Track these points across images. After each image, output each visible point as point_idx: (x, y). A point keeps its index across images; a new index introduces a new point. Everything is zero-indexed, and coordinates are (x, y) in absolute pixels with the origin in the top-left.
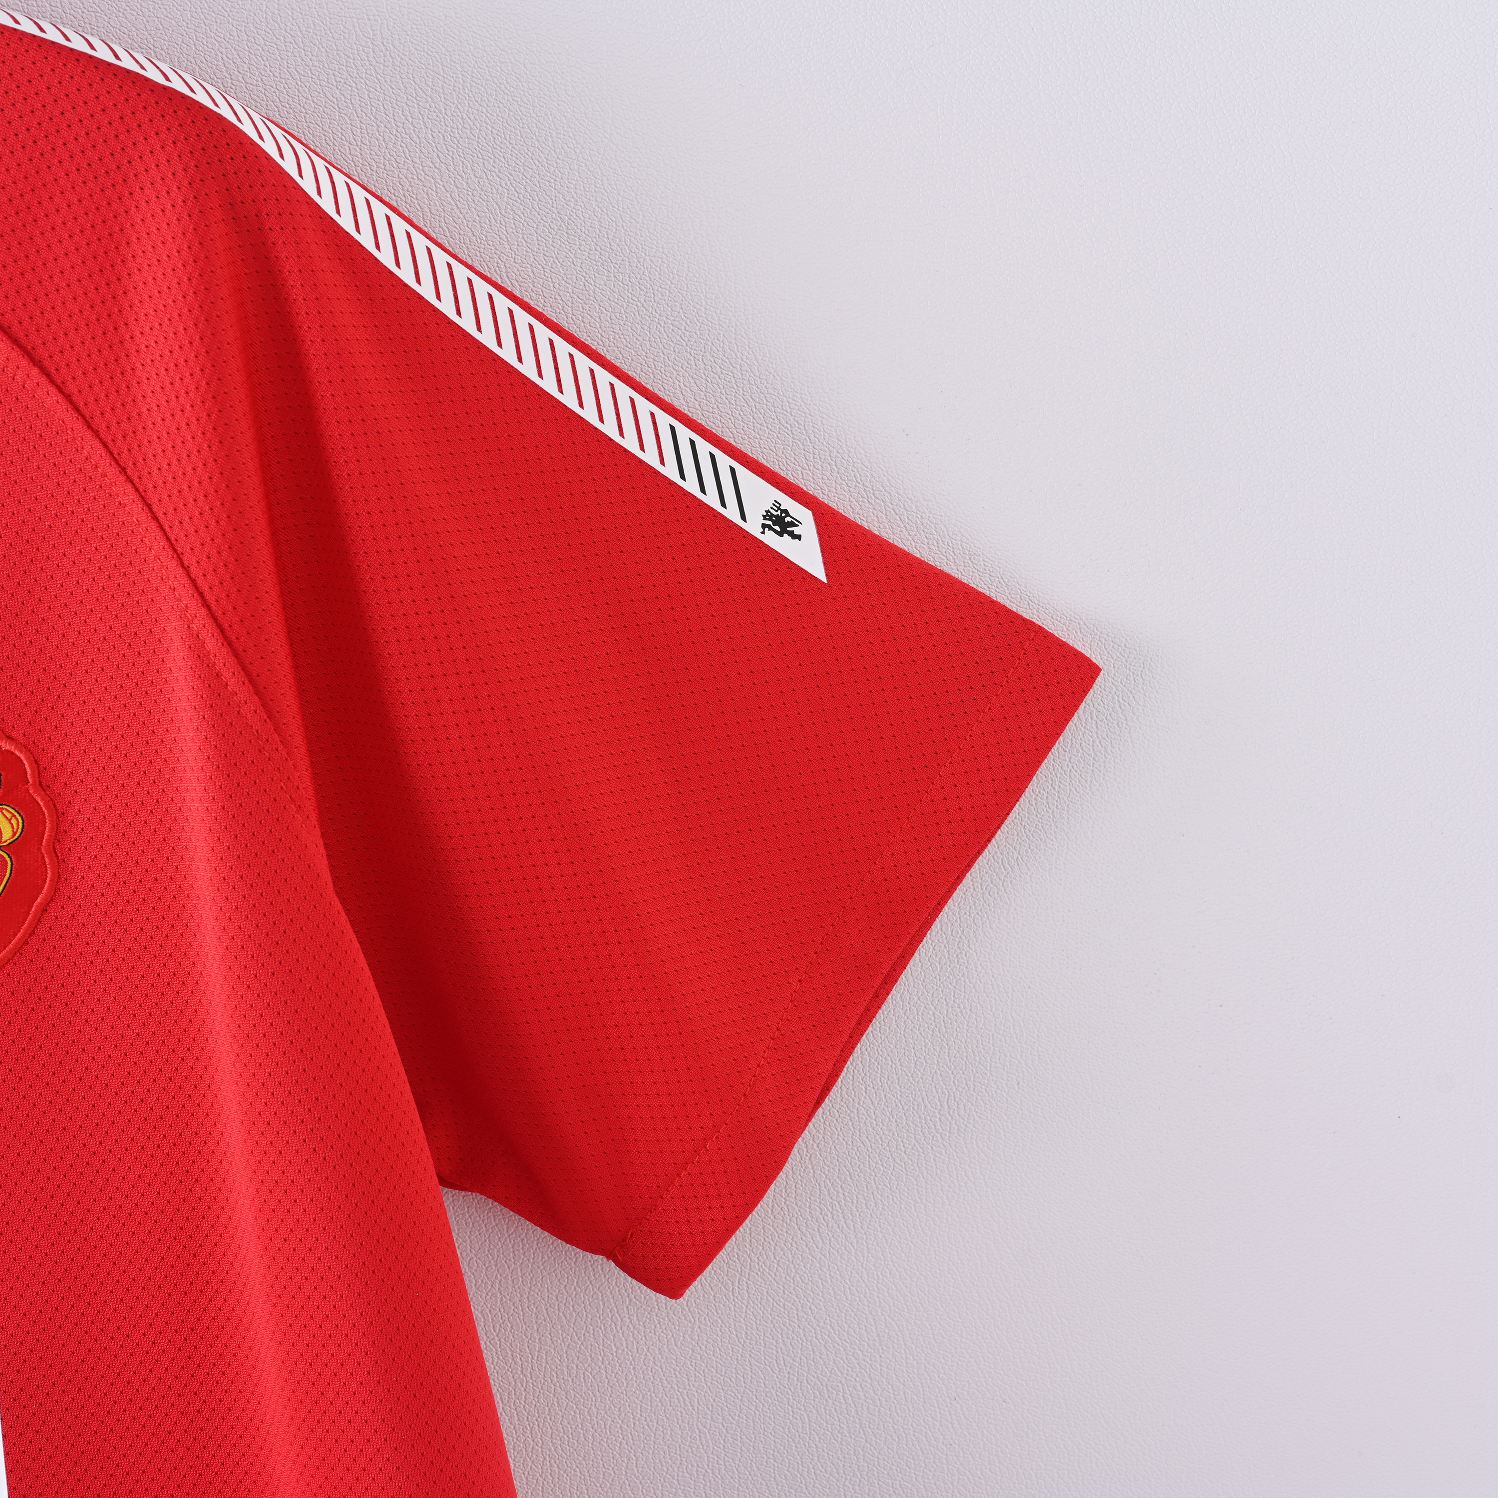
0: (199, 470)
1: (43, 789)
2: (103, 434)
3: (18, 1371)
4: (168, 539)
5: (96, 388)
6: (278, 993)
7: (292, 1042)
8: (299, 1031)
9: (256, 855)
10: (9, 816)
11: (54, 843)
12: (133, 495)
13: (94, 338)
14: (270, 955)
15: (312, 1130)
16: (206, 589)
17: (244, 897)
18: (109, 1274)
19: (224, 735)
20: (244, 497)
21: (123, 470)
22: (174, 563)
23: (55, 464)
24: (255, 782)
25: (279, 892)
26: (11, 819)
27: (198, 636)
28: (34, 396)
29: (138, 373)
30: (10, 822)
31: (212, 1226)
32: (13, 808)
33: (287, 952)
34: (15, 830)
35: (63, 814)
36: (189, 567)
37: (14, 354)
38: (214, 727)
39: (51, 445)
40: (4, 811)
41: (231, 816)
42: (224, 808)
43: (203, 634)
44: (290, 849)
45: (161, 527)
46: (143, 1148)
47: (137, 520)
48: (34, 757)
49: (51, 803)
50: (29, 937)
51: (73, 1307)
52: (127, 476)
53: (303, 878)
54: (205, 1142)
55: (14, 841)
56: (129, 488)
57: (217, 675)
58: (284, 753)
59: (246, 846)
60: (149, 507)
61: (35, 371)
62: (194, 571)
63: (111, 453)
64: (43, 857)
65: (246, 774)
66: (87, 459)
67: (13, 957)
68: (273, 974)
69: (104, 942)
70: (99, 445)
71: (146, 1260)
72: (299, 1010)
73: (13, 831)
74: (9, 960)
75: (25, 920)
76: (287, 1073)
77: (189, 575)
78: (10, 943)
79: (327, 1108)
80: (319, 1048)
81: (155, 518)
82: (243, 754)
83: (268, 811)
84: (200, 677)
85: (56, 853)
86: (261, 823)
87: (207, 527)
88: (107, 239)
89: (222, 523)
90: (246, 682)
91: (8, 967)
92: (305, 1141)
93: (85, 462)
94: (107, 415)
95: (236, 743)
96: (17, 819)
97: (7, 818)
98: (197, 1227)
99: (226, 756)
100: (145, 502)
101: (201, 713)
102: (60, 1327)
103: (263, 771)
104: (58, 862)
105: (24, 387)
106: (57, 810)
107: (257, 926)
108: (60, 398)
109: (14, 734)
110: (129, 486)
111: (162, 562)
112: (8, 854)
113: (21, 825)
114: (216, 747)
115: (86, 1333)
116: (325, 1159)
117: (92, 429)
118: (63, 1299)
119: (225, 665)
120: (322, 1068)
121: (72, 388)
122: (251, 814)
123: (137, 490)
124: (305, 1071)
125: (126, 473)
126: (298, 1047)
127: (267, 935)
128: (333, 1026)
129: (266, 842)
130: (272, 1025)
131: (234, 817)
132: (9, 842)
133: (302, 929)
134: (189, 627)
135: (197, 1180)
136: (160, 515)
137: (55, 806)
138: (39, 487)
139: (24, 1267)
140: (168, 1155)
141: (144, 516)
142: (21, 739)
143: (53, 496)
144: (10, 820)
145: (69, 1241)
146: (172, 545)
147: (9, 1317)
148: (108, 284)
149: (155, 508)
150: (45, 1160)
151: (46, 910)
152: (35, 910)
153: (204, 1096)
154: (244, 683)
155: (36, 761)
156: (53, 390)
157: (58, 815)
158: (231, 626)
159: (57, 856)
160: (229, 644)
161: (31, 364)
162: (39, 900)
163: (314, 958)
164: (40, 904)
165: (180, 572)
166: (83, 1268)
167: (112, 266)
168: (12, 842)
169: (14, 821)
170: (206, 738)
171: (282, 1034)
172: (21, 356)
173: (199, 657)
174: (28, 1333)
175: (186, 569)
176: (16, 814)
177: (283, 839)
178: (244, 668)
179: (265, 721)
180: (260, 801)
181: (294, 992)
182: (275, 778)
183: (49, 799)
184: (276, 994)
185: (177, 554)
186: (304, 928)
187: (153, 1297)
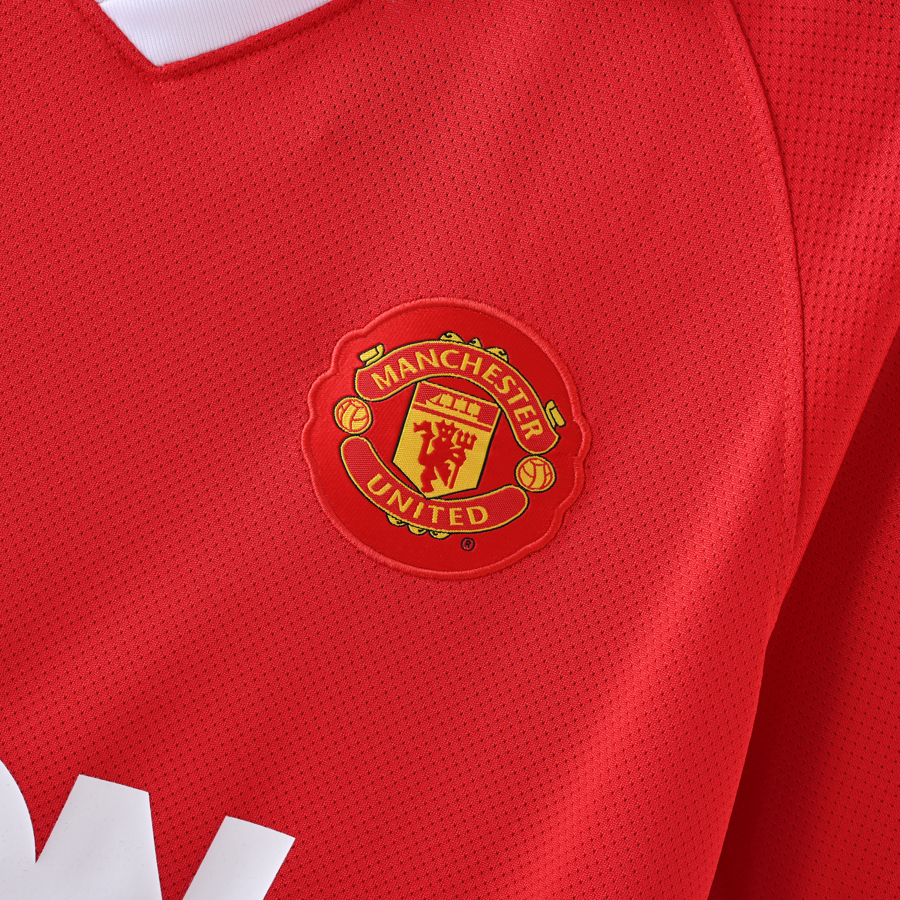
0: (861, 302)
1: (584, 467)
2: (799, 233)
3: (295, 881)
4: (804, 339)
5: (815, 198)
6: (686, 722)
7: (673, 766)
8: (683, 760)
9: (731, 611)
10: (548, 471)
11: (567, 511)
12: (795, 291)
13: (836, 160)
14: (697, 691)
15: (649, 840)
16: (811, 391)
17: (704, 637)
18: (407, 849)
19: (760, 508)
20: (882, 341)
21: (799, 269)
22: (798, 359)
23: (747, 235)
24: (762, 556)
25: (730, 648)
26: (548, 474)
27: (784, 423)
28: (764, 176)
29: (855, 204)
30: (545, 477)
31: (510, 860)
32: (553, 468)
33: (710, 696)
34: (545, 485)
35: (587, 493)
36: (807, 368)
37: (768, 138)
38: (757, 497)
39: (754, 219)
40: (546, 466)
41: (730, 571)
42: (728, 562)
43: (789, 425)
44: (756, 620)
45: (803, 327)
46: (492, 772)
47: (787, 312)
48: (592, 439)
49: (583, 480)
50: (505, 568)
51: (365, 857)
52: (799, 275)
53: (752, 647)
54: (544, 796)
55: (540, 492)
56: (795, 285)
57: (782, 460)
58: (792, 546)
59: (728, 600)
60: (803, 306)
61: (778, 159)
62: (810, 373)
63: (797, 251)
64: (553, 516)
65: (759, 546)
66: (775, 245)
67: (485, 576)
68: (690, 707)
69: (559, 605)
70: (792, 241)
71: (443, 855)
72: (692, 744)
73: (543, 484)
74: (480, 577)
75: (510, 554)
76: (656, 787)
77: (804, 374)
78: (489, 564)
79: (669, 829)
80: (689, 782)
81: (803, 318)
82: (766, 530)
83: (758, 583)
84: (769, 455)
85: (563, 518)
86: (748, 589)
87: (841, 347)
88: (892, 93)
89: (855, 350)
90: (800, 478)
91: (477, 581)
92: (638, 845)
93: (772, 247)
94: (811, 221)
95: (765, 519)
96: (551, 478)
97: (545, 472)
98: (497, 854)
99: (753, 524)
100: (802, 301)
101: (753, 482)
102: (346, 866)
103: (771, 551)
104: (561, 526)
105: (760, 166)
106: (584, 488)
107: (700, 664)
108: (784, 189)
109: (588, 414)
110: (797, 283)
111: (787, 353)
112: (528, 499)
113: (552, 483)
114: (750, 513)
115: (363, 882)
116: (645, 867)
117: (793, 225)
118: (362, 847)
119: (792, 456)
120: (683, 797)
121: (796, 187)
122: (745, 578)
123: (801, 289)
124: (670, 792)
125: (799, 272)
126: (675, 772)
127: (704, 675)
128: (708, 770)
129: (743, 605)
130: (666, 744)
131: (732, 573)
132: (535, 490)
133: (729, 685)
134: (781, 412)
135: (519, 820)
136: (808, 317)
137: (585, 483)
138: (725, 245)
139: (348, 807)
140: (509, 788)
141: (795, 311)
142: (591, 420)
143: (731, 257)
144: (546, 475)
145: (393, 808)
146: (804, 345)
147: (313, 837)
148: (871, 126)
149: (807, 310)
150: (413, 739)
151: (530, 556)
152: (523, 551)
153: (566, 761)
154: (797, 478)
155: (592, 443)
156: (781, 180)
157: (583, 492)
158: (813, 430)
159: (563, 522)
160: (804, 443)
161: (778, 152)
162: (529, 545)
163: (725, 712)
164: (529, 548)
165: (799, 369)
166: (391, 833)
167: (883, 115)
168: (537, 492)
169: (548, 478)
170: (746, 503)
171: (670, 755)
172: (774, 142)
173: (776, 439)
174: (320, 857)
175: (805, 369)
176: (553, 473)
177: (756, 610)
178: (804, 466)
179: (795, 515)
180: (757, 573)
181: (696, 729)
182: (776, 561)
183: (583, 476)
184: (683, 723)
185: (804, 353)
186: (731, 685)
187: (431, 885)
